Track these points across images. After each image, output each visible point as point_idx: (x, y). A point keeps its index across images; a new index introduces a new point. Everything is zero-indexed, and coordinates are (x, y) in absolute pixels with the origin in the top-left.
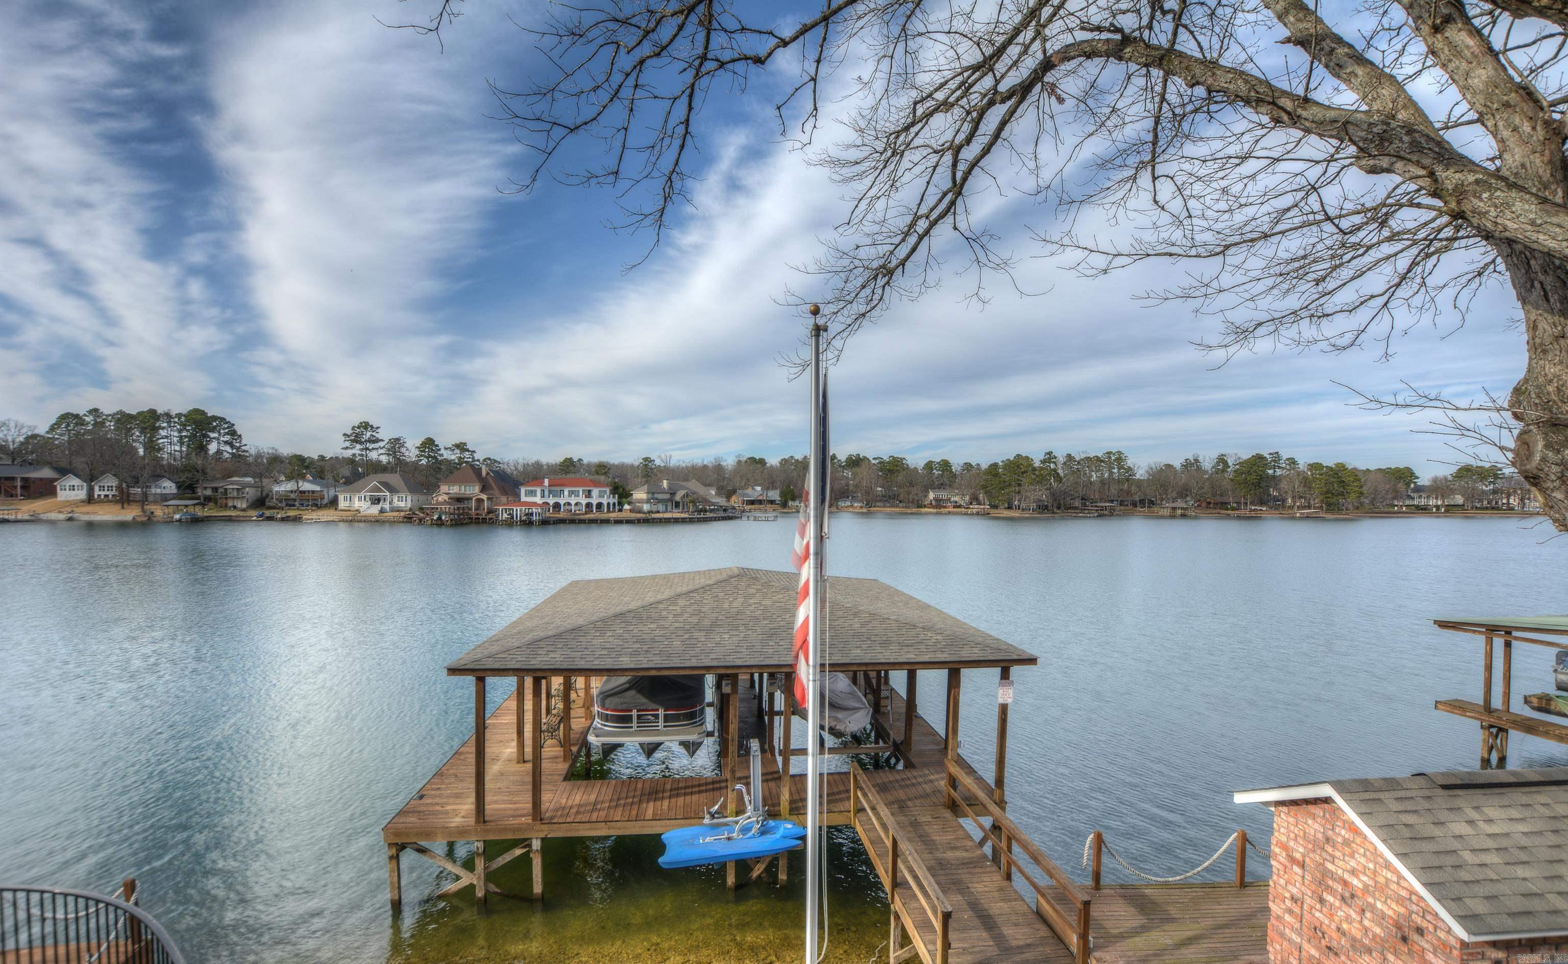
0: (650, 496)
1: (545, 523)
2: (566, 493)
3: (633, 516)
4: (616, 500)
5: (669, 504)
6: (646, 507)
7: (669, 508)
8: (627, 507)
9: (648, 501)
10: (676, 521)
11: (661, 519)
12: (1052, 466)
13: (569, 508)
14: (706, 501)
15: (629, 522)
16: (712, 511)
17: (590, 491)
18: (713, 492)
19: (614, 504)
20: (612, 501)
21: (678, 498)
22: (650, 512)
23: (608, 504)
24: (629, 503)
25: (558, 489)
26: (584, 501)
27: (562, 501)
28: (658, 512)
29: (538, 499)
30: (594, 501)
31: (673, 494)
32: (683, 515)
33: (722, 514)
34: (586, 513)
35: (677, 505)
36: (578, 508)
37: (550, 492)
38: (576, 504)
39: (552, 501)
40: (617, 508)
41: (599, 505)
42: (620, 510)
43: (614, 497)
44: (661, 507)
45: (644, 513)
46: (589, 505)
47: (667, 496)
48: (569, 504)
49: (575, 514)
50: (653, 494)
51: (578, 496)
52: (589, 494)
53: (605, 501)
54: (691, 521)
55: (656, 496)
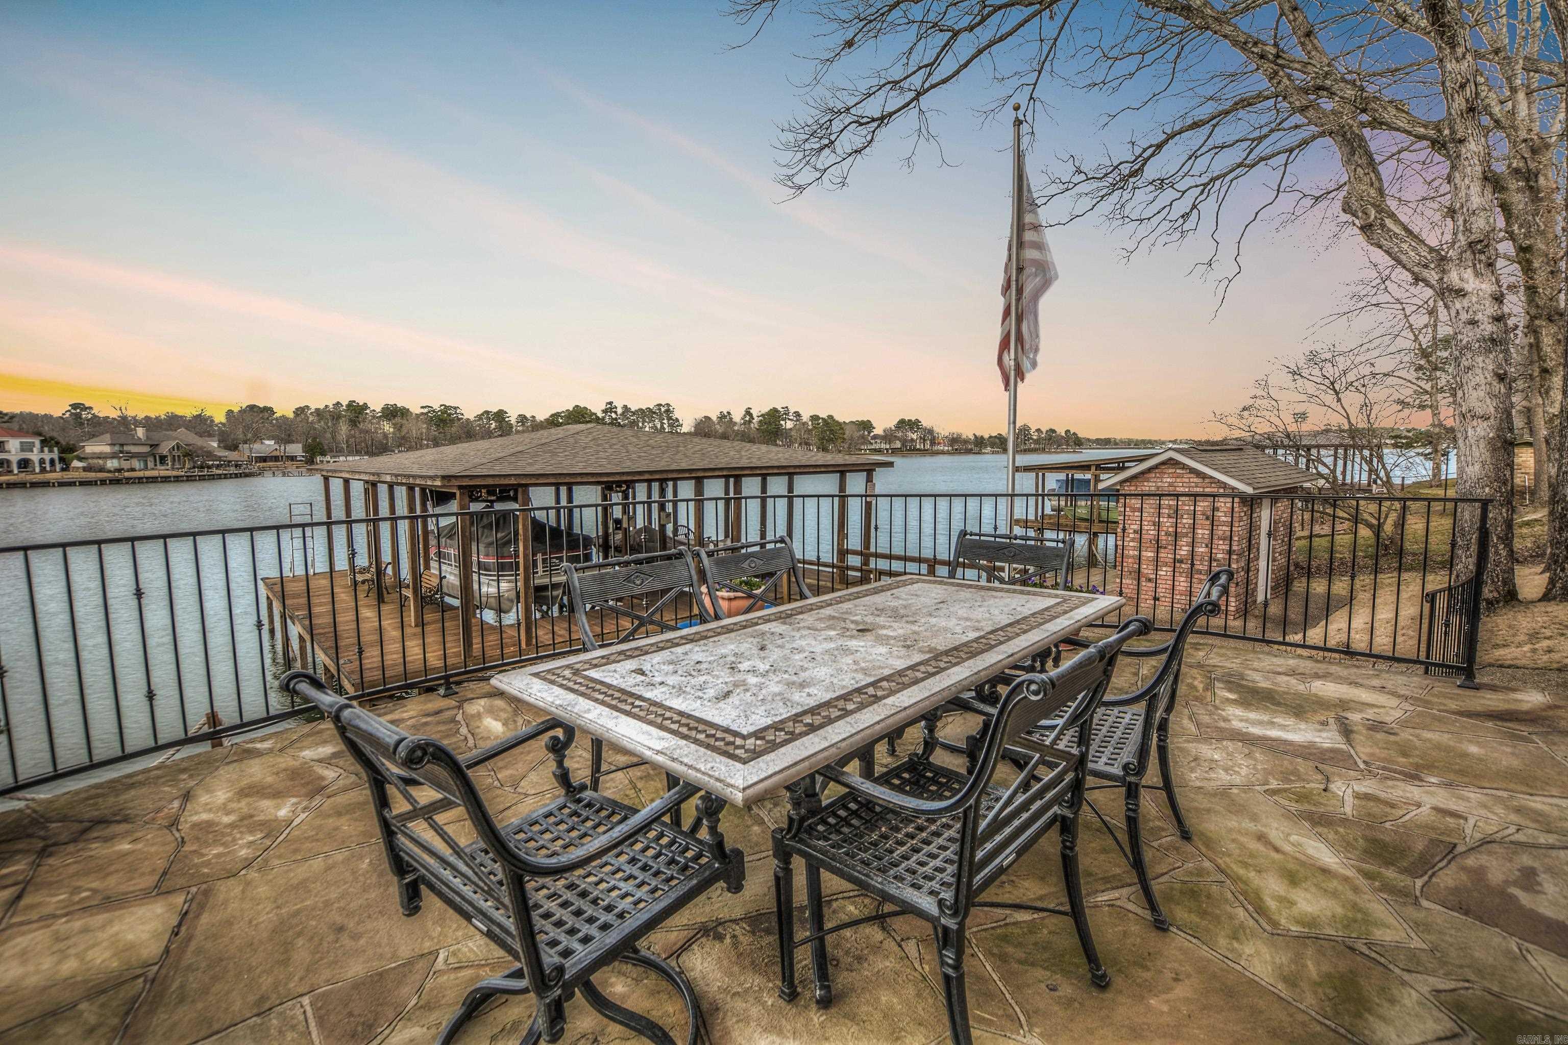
0: (117, 448)
3: (92, 475)
4: (55, 455)
5: (150, 458)
6: (112, 464)
7: (150, 464)
8: (76, 463)
9: (114, 456)
10: (166, 480)
11: (140, 478)
12: (614, 416)
14: (210, 454)
15: (83, 483)
16: (218, 467)
18: (215, 445)
19: (52, 462)
20: (47, 456)
21: (164, 450)
22: (119, 470)
23: (42, 461)
24: (80, 459)
28: (133, 470)
30: (13, 456)
31: (154, 446)
32: (175, 473)
33: (233, 470)
35: (163, 459)
40: (58, 467)
41: (24, 464)
42: (65, 469)
43: (51, 451)
44: (136, 464)
45: (109, 471)
47: (146, 449)
50: (122, 445)
53: (34, 456)
54: (190, 479)
55: (126, 448)
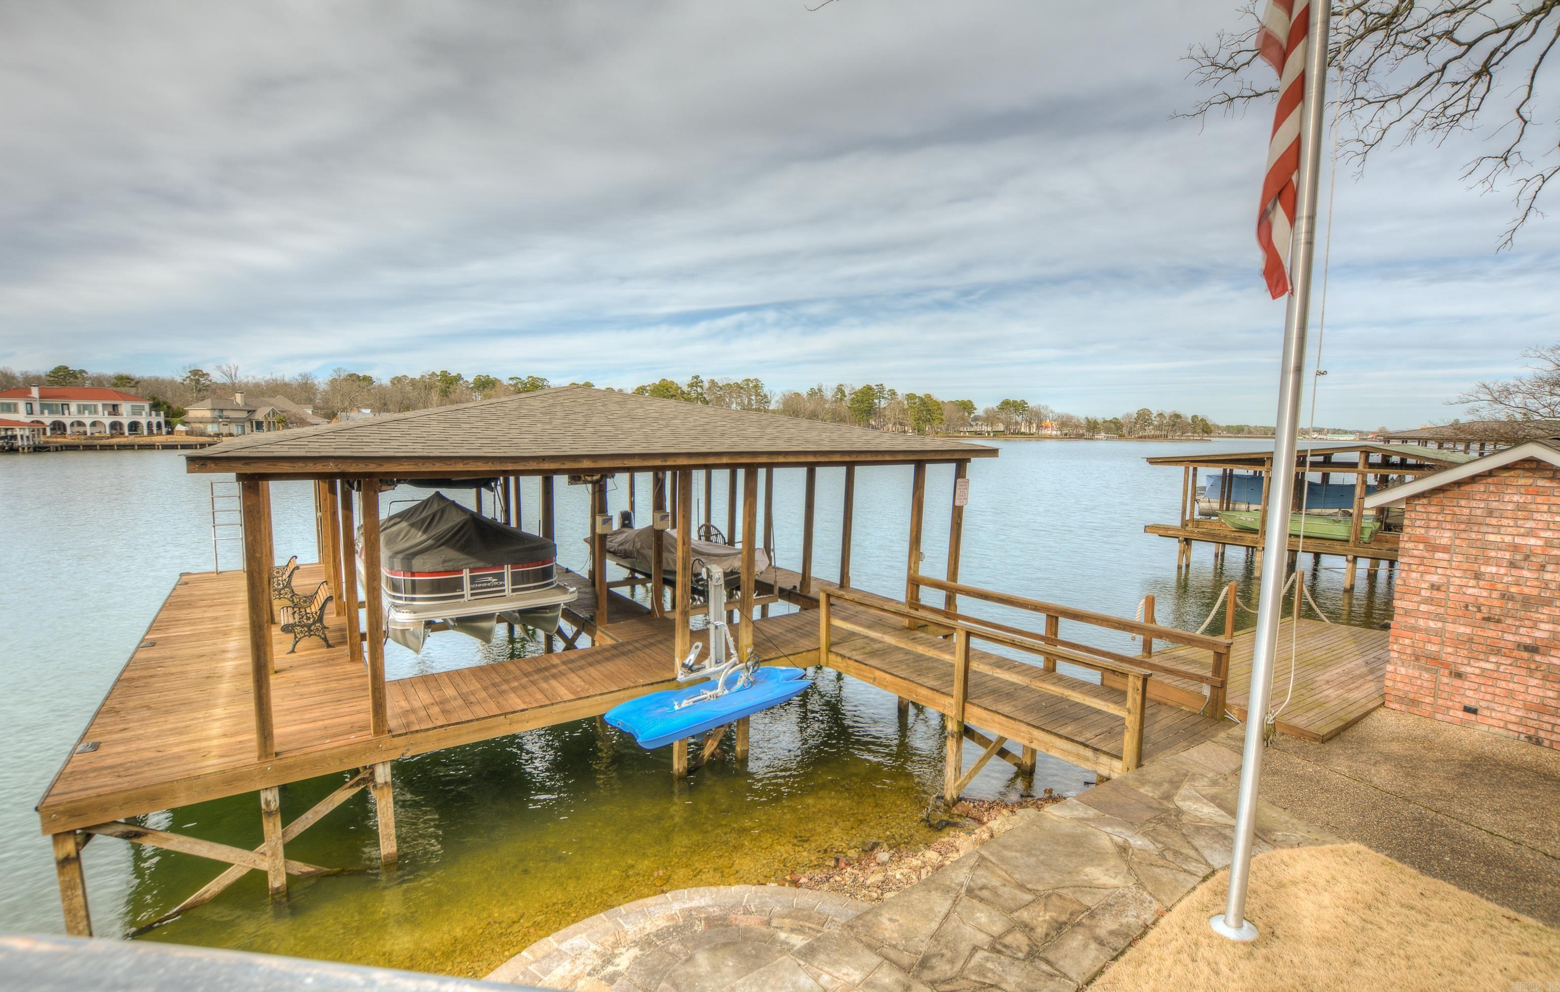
0: (217, 413)
1: (39, 449)
2: (73, 407)
3: (192, 439)
4: (161, 419)
5: (248, 425)
6: (211, 429)
9: (214, 421)
13: (81, 429)
15: (186, 447)
17: (115, 407)
18: (310, 412)
19: (159, 425)
20: (155, 419)
21: (259, 416)
22: (218, 435)
23: (150, 425)
24: (184, 423)
25: (60, 402)
26: (107, 420)
27: (67, 420)
29: (22, 416)
30: (125, 419)
31: (251, 412)
34: (112, 436)
35: (259, 425)
36: (95, 430)
37: (43, 407)
38: (94, 424)
39: (48, 419)
40: (164, 430)
41: (134, 427)
42: (170, 433)
43: (158, 415)
44: (234, 429)
45: (210, 436)
46: (115, 426)
47: (244, 415)
48: (80, 424)
49: (92, 436)
50: (222, 410)
51: (96, 412)
52: (115, 410)
53: (143, 420)
55: (225, 413)
